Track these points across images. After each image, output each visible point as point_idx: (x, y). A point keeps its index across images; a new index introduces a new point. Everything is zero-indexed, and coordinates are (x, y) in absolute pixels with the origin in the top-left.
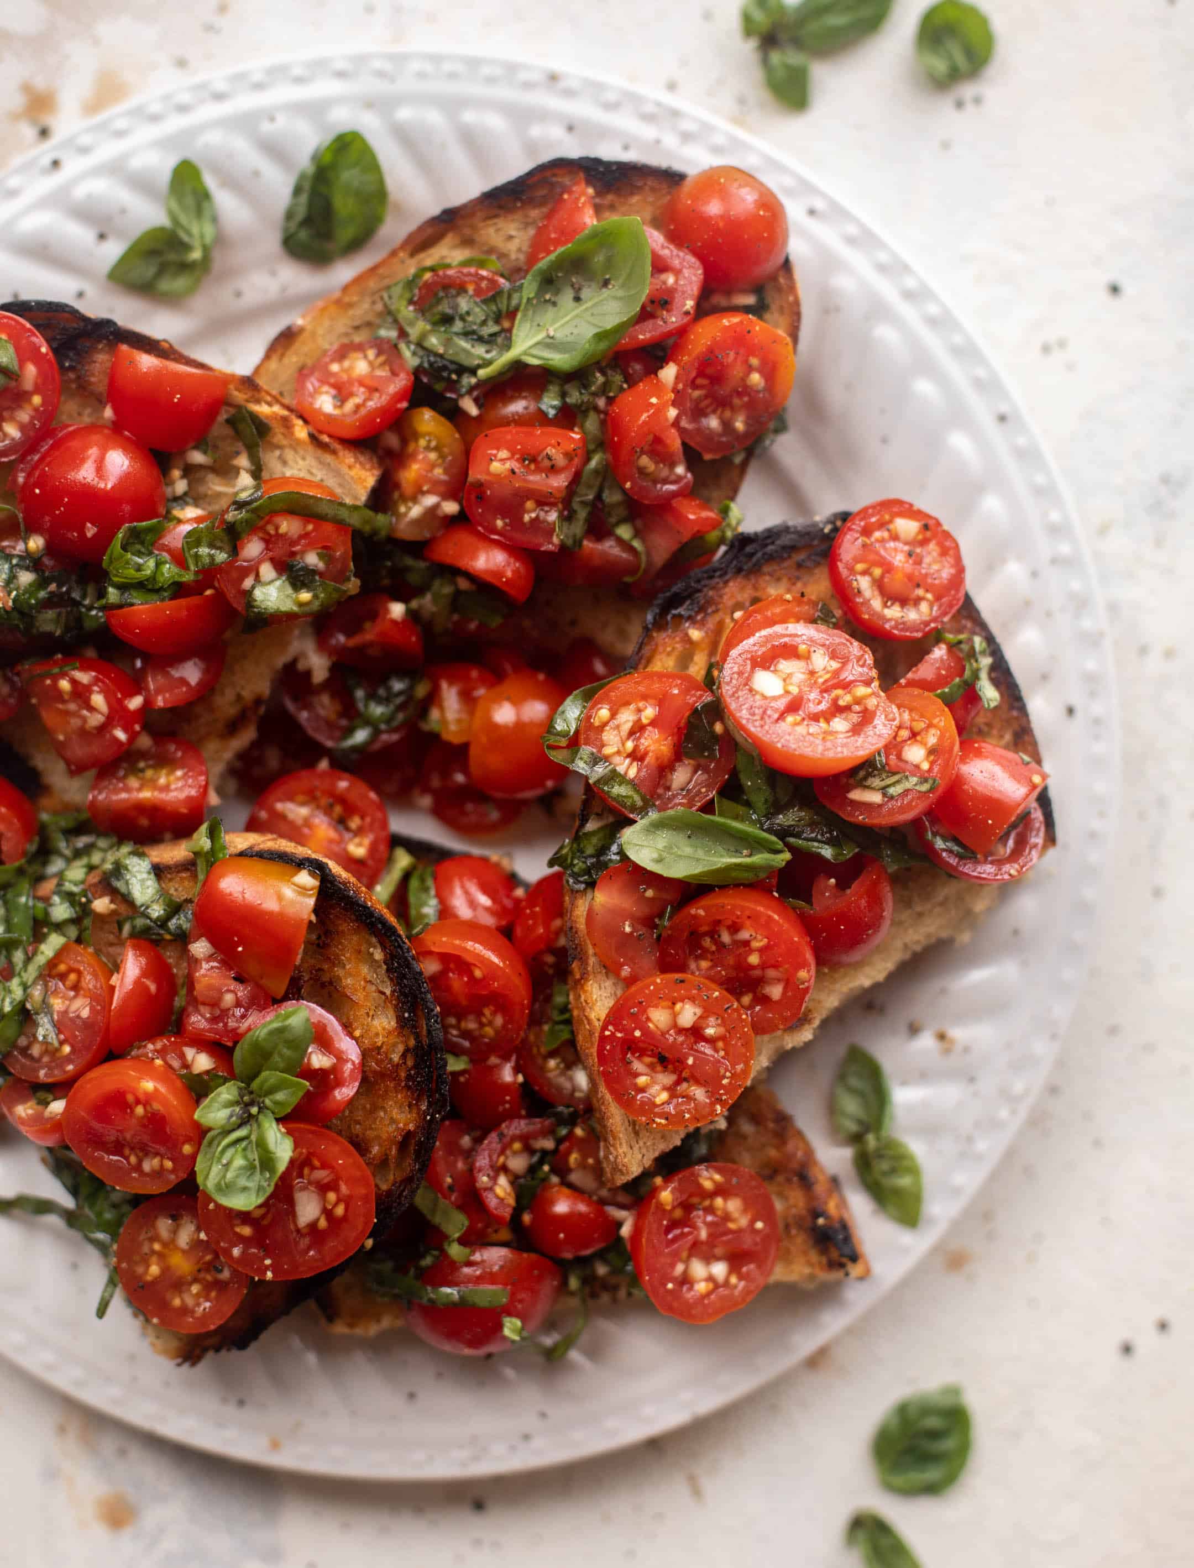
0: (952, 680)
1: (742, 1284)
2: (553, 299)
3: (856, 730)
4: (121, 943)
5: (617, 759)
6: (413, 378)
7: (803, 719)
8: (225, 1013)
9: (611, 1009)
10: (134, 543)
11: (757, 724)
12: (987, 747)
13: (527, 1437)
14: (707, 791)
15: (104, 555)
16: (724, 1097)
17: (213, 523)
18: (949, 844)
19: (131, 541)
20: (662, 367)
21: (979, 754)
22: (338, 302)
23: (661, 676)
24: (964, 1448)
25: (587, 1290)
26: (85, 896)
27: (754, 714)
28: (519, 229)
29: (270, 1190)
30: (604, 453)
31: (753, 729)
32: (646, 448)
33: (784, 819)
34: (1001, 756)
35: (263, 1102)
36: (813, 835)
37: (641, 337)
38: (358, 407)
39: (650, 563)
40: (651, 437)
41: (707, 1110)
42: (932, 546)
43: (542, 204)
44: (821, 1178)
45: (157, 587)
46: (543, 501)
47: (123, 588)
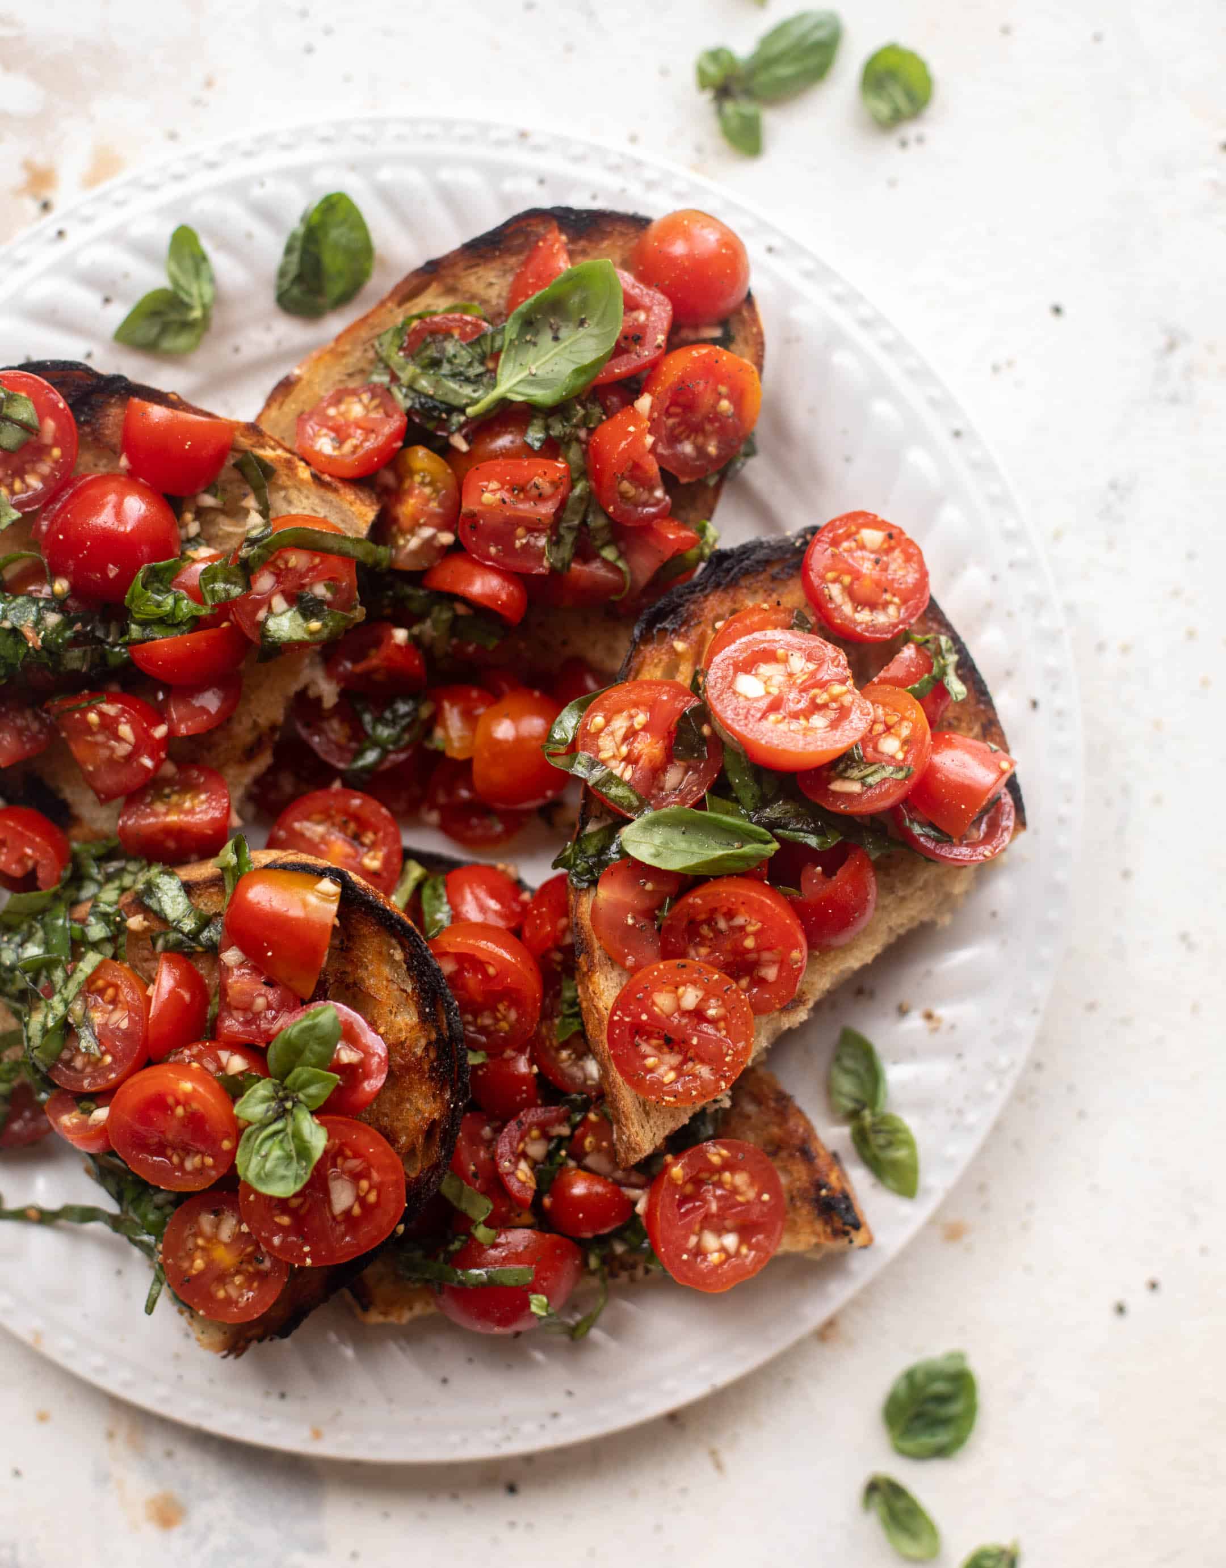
0: (922, 676)
1: (753, 1253)
2: (533, 339)
3: (834, 725)
4: (156, 959)
5: (613, 763)
6: (406, 419)
7: (784, 718)
8: (257, 1015)
9: (618, 997)
10: (153, 582)
11: (742, 723)
12: (957, 738)
13: (555, 1415)
14: (698, 790)
15: (126, 593)
16: (728, 1074)
17: (227, 560)
18: (927, 830)
19: (151, 579)
20: (638, 398)
21: (950, 744)
22: (332, 352)
23: (650, 683)
24: (971, 1411)
25: (606, 1269)
26: (120, 915)
27: (738, 715)
28: (497, 277)
29: (306, 1178)
30: (588, 480)
31: (738, 728)
32: (626, 474)
33: (770, 813)
34: (971, 746)
35: (297, 1097)
36: (799, 826)
37: (617, 371)
38: (356, 448)
39: (634, 581)
40: (630, 464)
41: (713, 1087)
42: (897, 553)
43: (519, 251)
44: (822, 1152)
45: (176, 622)
46: (533, 528)
47: (144, 624)
